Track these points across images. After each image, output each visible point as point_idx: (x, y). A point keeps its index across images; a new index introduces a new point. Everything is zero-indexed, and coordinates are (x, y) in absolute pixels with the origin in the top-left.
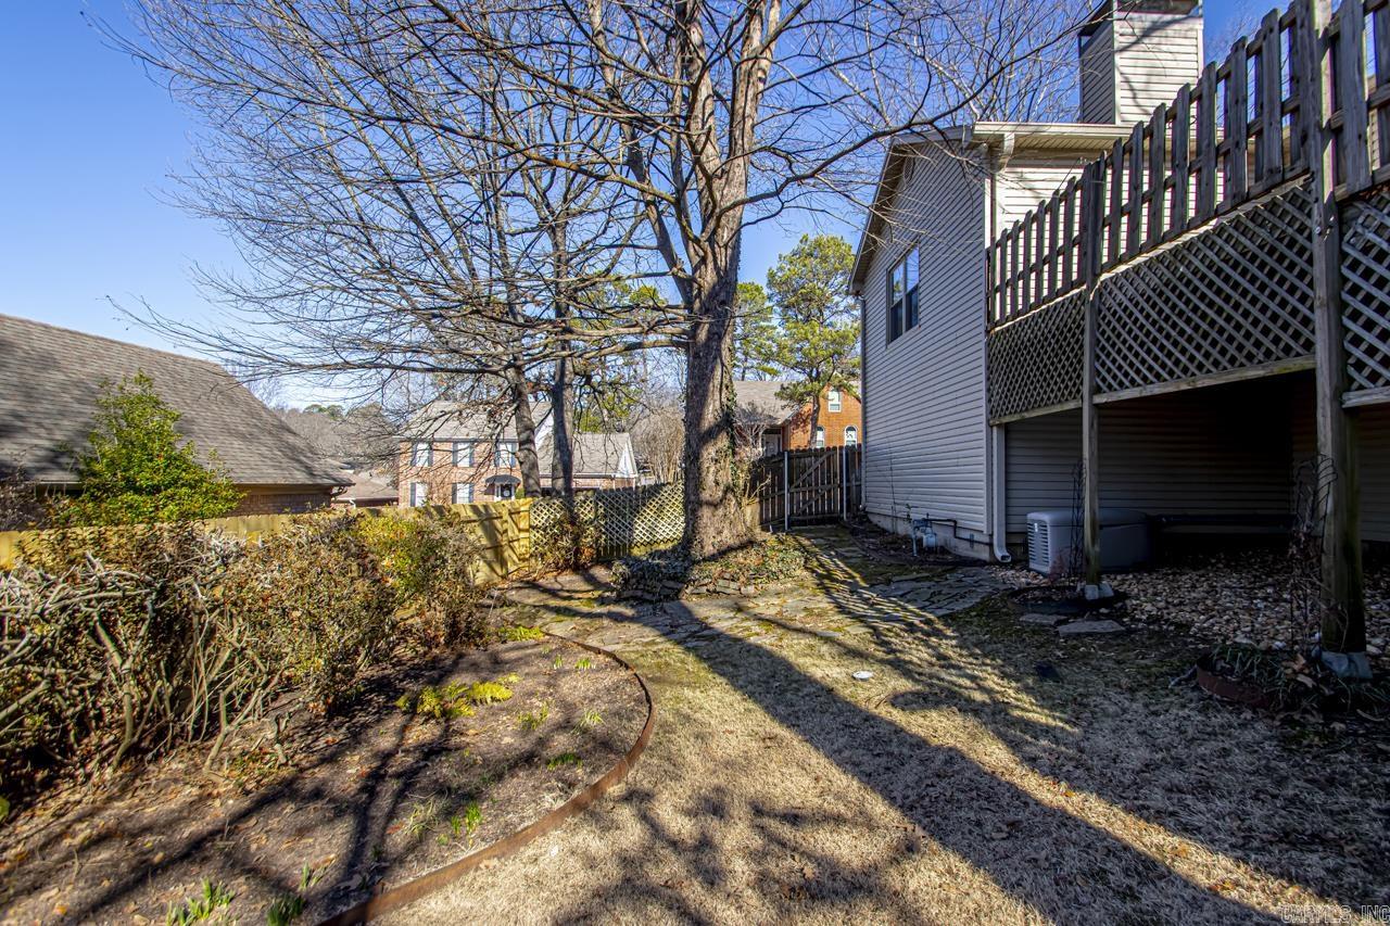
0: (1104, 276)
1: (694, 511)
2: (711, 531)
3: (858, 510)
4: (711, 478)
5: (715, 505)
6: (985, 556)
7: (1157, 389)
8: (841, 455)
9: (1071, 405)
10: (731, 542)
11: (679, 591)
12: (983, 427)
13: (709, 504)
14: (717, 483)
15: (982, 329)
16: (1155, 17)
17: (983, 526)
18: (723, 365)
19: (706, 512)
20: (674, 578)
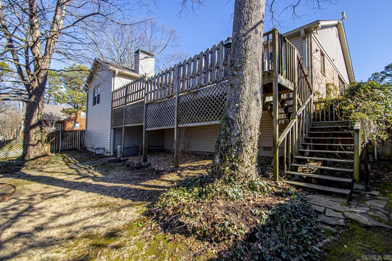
0: (127, 105)
1: (27, 147)
2: (33, 152)
3: (83, 147)
4: (33, 138)
5: (34, 145)
6: (109, 155)
7: (131, 125)
8: (79, 132)
9: (122, 126)
10: (39, 155)
11: (21, 169)
12: (110, 128)
13: (32, 145)
14: (35, 139)
15: (110, 108)
16: (147, 55)
17: (109, 149)
18: (39, 108)
19: (31, 148)
20: (19, 165)
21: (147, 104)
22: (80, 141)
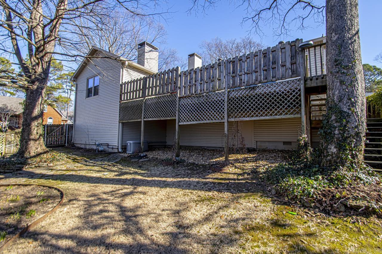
0: (146, 98)
1: (27, 142)
2: (34, 148)
3: (71, 143)
4: (35, 132)
5: (35, 140)
6: (116, 151)
8: (66, 127)
9: (139, 120)
10: (41, 151)
11: (23, 167)
12: (118, 122)
13: (33, 140)
14: (37, 133)
15: (119, 101)
16: (151, 49)
17: (117, 145)
18: (42, 97)
19: (32, 143)
20: (21, 163)
21: (180, 98)
22: (68, 136)
